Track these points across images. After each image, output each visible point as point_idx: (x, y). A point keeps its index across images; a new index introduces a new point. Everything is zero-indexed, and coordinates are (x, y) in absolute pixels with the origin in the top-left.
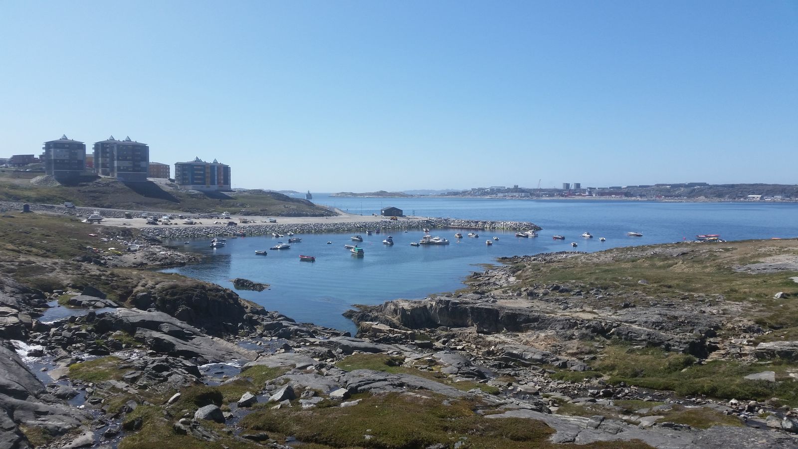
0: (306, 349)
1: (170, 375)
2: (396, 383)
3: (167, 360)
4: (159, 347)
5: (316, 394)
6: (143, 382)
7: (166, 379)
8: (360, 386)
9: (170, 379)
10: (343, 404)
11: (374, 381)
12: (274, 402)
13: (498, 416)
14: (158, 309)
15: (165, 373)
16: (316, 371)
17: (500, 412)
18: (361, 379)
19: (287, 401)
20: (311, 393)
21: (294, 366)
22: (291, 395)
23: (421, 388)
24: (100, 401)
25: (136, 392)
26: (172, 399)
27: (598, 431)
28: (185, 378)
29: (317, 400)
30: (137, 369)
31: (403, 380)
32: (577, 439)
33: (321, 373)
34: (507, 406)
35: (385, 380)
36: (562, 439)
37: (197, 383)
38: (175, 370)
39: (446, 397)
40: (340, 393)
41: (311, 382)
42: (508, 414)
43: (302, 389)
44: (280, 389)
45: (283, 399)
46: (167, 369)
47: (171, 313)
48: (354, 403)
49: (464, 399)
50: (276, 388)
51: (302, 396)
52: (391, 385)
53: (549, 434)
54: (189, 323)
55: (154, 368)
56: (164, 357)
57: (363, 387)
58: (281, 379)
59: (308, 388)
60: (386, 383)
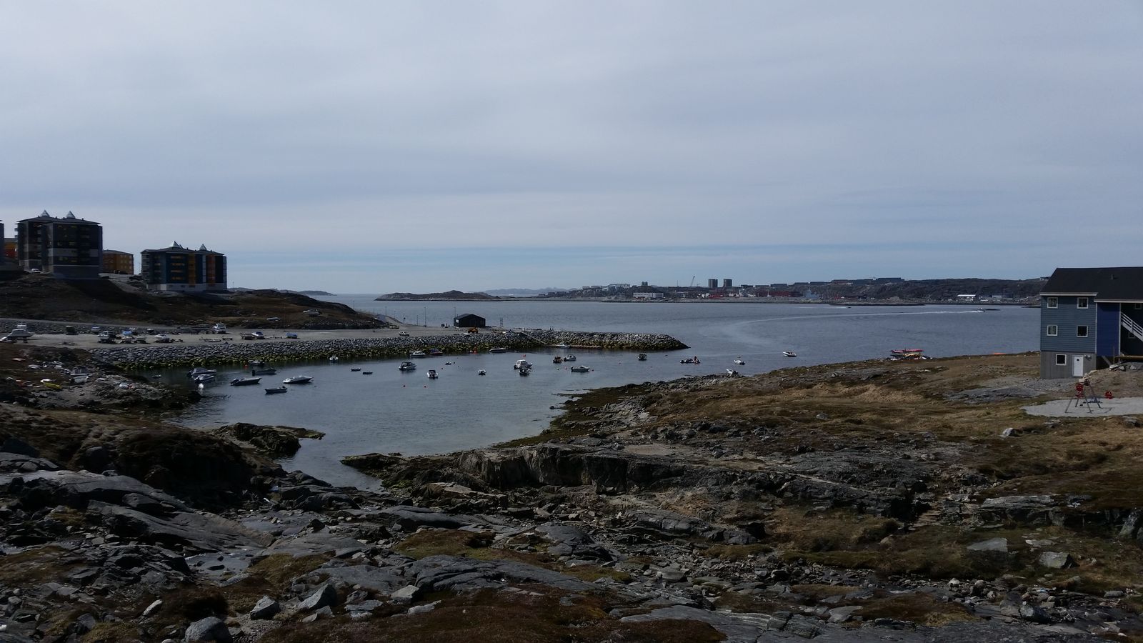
0: (347, 526)
1: (144, 572)
2: (490, 573)
3: (137, 550)
4: (124, 529)
5: (371, 595)
6: (101, 584)
7: (137, 579)
8: (437, 580)
9: (143, 580)
10: (412, 610)
11: (458, 572)
12: (307, 611)
13: (641, 618)
14: (120, 472)
15: (136, 570)
16: (367, 560)
17: (645, 612)
18: (437, 570)
19: (327, 609)
20: (363, 594)
21: (332, 553)
22: (333, 598)
23: (528, 580)
24: (33, 617)
25: (91, 599)
26: (148, 609)
27: (784, 633)
28: (167, 575)
29: (372, 604)
30: (92, 564)
31: (502, 569)
33: (374, 563)
34: (655, 602)
35: (474, 570)
37: (186, 584)
38: (151, 565)
39: (564, 593)
40: (407, 592)
41: (362, 578)
42: (657, 615)
43: (349, 589)
44: (316, 590)
45: (320, 604)
46: (138, 563)
47: (140, 476)
48: (428, 607)
49: (591, 593)
50: (307, 589)
51: (349, 600)
52: (484, 577)
54: (168, 492)
55: (118, 562)
56: (132, 545)
57: (441, 583)
58: (315, 575)
59: (357, 587)
60: (476, 574)
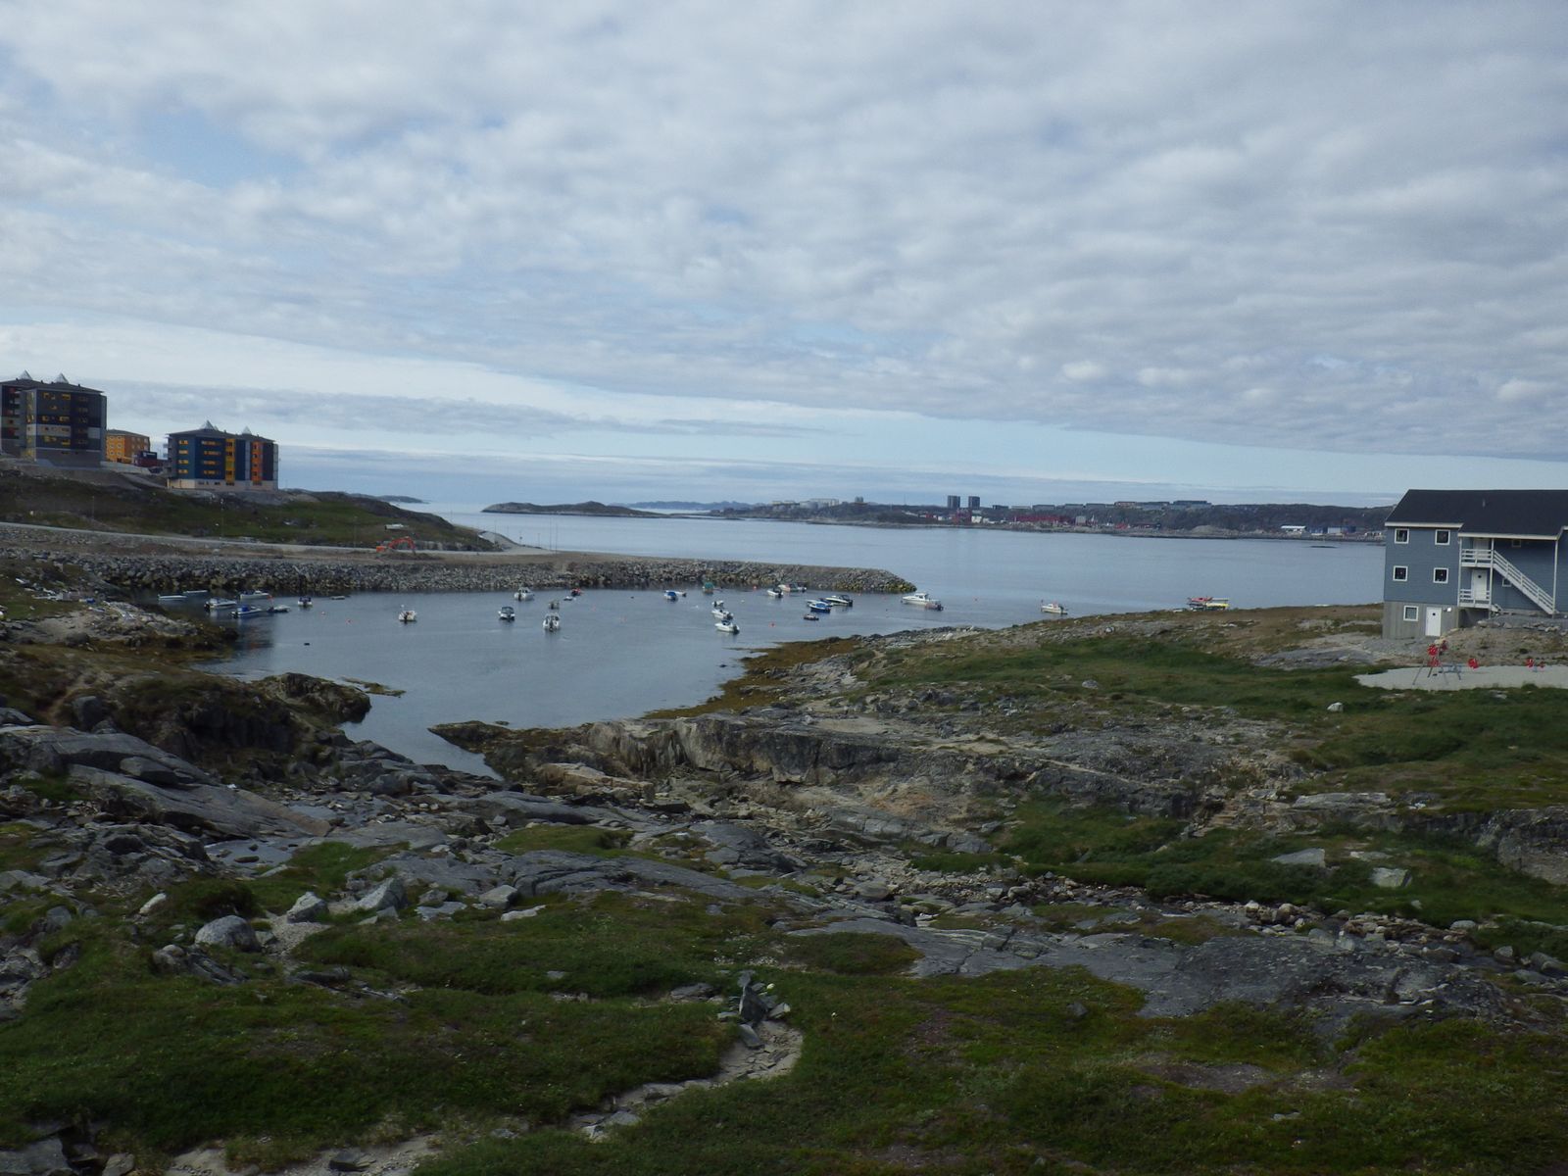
1: (143, 859)
2: (615, 874)
3: (136, 831)
4: (120, 805)
5: (452, 897)
6: (82, 875)
7: (134, 869)
8: (543, 880)
9: (143, 869)
10: (506, 917)
11: (571, 870)
12: (363, 913)
13: (815, 932)
14: (119, 727)
15: (134, 856)
16: (451, 854)
17: (819, 925)
18: (543, 868)
19: (391, 911)
20: (442, 895)
21: (405, 845)
22: (403, 901)
23: (665, 883)
25: (69, 893)
26: (146, 907)
27: (1003, 954)
28: (176, 865)
29: (450, 908)
30: (74, 848)
31: (631, 869)
32: (963, 969)
33: (463, 859)
34: (831, 915)
35: (591, 869)
36: (934, 969)
37: (204, 875)
38: (155, 850)
39: (715, 900)
40: (501, 894)
41: (442, 874)
42: (833, 929)
43: (424, 886)
44: (376, 887)
45: (382, 906)
46: (136, 847)
47: (145, 736)
48: (529, 913)
49: (750, 902)
50: (368, 886)
51: (422, 901)
52: (606, 877)
53: (908, 963)
54: (185, 757)
55: (110, 846)
56: (128, 823)
57: (547, 883)
58: (378, 868)
59: (435, 885)
60: (596, 874)
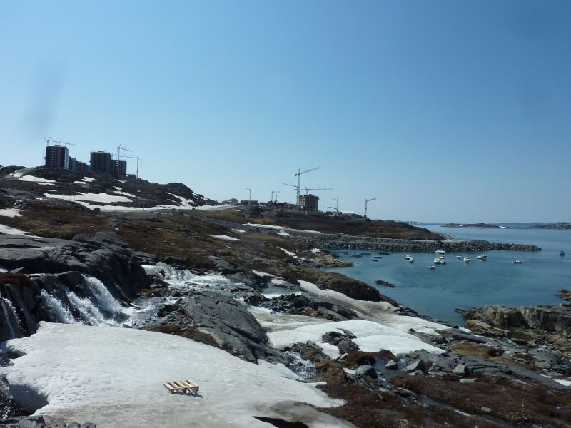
1: (340, 340)
2: (505, 370)
5: (440, 369)
7: (338, 343)
8: (475, 368)
10: (462, 381)
11: (486, 366)
12: (411, 371)
15: (337, 339)
18: (475, 363)
19: (420, 371)
20: (437, 368)
22: (423, 367)
26: (342, 357)
28: (350, 343)
29: (441, 374)
31: (511, 369)
38: (344, 338)
39: (550, 388)
40: (460, 369)
41: (437, 360)
43: (430, 364)
44: (414, 361)
45: (417, 368)
46: (338, 336)
48: (471, 381)
50: (411, 360)
51: (430, 369)
52: (501, 371)
55: (331, 334)
57: (477, 370)
58: (414, 354)
59: (434, 364)
60: (496, 369)
